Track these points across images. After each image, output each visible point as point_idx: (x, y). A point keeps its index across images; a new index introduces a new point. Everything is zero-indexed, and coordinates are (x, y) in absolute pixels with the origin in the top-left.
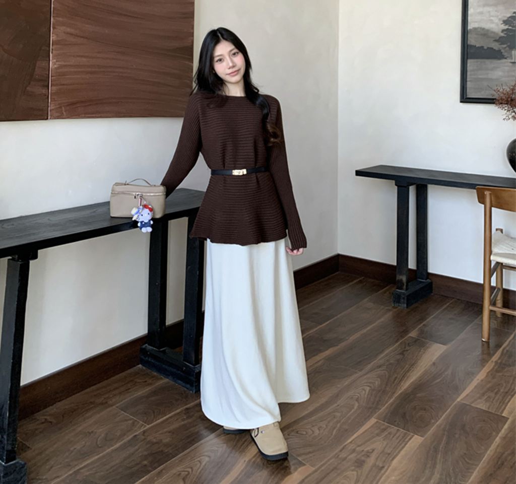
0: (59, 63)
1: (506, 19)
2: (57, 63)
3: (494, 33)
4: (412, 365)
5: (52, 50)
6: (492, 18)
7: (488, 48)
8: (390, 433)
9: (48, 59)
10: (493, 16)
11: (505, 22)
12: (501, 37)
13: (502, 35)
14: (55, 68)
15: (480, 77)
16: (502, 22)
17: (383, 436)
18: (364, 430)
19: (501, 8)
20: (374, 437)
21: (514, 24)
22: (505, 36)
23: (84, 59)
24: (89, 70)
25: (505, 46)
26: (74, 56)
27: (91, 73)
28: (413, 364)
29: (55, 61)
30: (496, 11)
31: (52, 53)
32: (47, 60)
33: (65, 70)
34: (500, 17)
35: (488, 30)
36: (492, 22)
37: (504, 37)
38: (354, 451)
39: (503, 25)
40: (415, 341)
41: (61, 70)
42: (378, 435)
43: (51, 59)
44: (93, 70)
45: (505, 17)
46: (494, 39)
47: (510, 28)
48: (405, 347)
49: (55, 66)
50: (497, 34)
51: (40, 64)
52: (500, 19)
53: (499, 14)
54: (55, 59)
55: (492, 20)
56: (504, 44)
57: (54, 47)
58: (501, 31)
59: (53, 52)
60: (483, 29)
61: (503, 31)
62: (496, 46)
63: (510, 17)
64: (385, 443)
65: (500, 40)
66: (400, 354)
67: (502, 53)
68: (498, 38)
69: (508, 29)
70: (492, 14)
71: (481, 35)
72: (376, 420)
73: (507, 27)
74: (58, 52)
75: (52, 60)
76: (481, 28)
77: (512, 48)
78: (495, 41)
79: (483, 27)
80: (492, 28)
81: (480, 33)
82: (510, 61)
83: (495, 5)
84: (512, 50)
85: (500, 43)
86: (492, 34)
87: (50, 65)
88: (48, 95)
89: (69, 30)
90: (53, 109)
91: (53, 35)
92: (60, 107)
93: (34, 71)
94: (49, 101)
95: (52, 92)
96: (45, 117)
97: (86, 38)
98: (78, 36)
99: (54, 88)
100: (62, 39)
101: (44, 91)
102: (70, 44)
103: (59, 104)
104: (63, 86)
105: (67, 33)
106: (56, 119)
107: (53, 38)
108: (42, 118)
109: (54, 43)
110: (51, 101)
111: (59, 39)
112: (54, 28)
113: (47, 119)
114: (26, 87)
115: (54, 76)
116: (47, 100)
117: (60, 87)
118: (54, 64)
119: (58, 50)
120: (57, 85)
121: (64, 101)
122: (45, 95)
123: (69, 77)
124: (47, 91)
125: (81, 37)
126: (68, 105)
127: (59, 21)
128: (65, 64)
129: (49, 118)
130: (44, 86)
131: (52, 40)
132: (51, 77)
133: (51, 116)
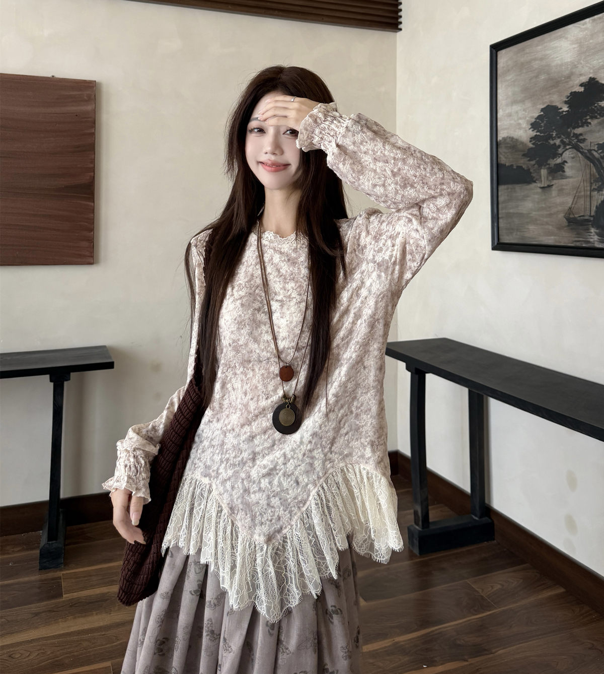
1: (533, 120)
3: (522, 143)
6: (520, 121)
7: (517, 166)
10: (520, 119)
11: (533, 126)
12: (529, 150)
13: (531, 145)
15: (511, 211)
16: (530, 127)
19: (528, 104)
21: (541, 127)
22: (533, 146)
25: (534, 162)
30: (524, 110)
34: (527, 118)
35: (517, 140)
37: (532, 148)
39: (531, 130)
45: (532, 117)
46: (523, 153)
47: (538, 134)
50: (526, 145)
52: (527, 122)
53: (527, 113)
55: (519, 124)
56: (532, 160)
58: (529, 139)
60: (512, 139)
61: (532, 139)
63: (539, 117)
65: (528, 154)
69: (536, 135)
70: (520, 114)
71: (511, 147)
73: (534, 133)
76: (510, 138)
77: (540, 165)
78: (524, 155)
79: (512, 136)
80: (521, 137)
81: (509, 145)
82: (539, 185)
83: (522, 101)
84: (541, 169)
85: (528, 159)
86: (521, 146)
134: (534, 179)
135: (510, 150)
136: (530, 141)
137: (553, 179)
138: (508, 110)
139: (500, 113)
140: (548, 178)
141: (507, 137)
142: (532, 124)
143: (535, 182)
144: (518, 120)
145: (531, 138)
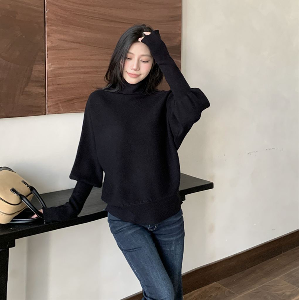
0: (54, 66)
2: (53, 66)
5: (47, 55)
9: (44, 63)
14: (51, 70)
23: (78, 62)
24: (83, 70)
26: (68, 59)
29: (51, 64)
31: (47, 57)
41: (57, 72)
44: (87, 70)
49: (51, 69)
51: (37, 67)
54: (50, 63)
57: (49, 53)
59: (48, 56)
75: (48, 63)
87: (47, 68)
88: (45, 94)
89: (62, 37)
90: (50, 106)
91: (48, 42)
92: (57, 104)
93: (31, 74)
94: (47, 99)
95: (49, 91)
96: (44, 113)
97: (80, 43)
98: (71, 42)
99: (51, 87)
100: (56, 45)
101: (42, 91)
102: (64, 49)
103: (56, 101)
104: (59, 86)
105: (61, 40)
106: (53, 114)
107: (48, 44)
108: (41, 113)
109: (49, 49)
110: (48, 99)
111: (53, 45)
112: (48, 36)
113: (46, 114)
114: (24, 88)
115: (49, 78)
116: (44, 98)
117: (56, 86)
118: (50, 67)
119: (52, 55)
120: (53, 85)
121: (60, 98)
122: (42, 94)
123: (64, 77)
124: (44, 90)
125: (74, 43)
126: (65, 102)
127: (52, 29)
128: (61, 66)
129: (47, 113)
130: (42, 86)
131: (47, 46)
132: (48, 78)
133: (49, 111)
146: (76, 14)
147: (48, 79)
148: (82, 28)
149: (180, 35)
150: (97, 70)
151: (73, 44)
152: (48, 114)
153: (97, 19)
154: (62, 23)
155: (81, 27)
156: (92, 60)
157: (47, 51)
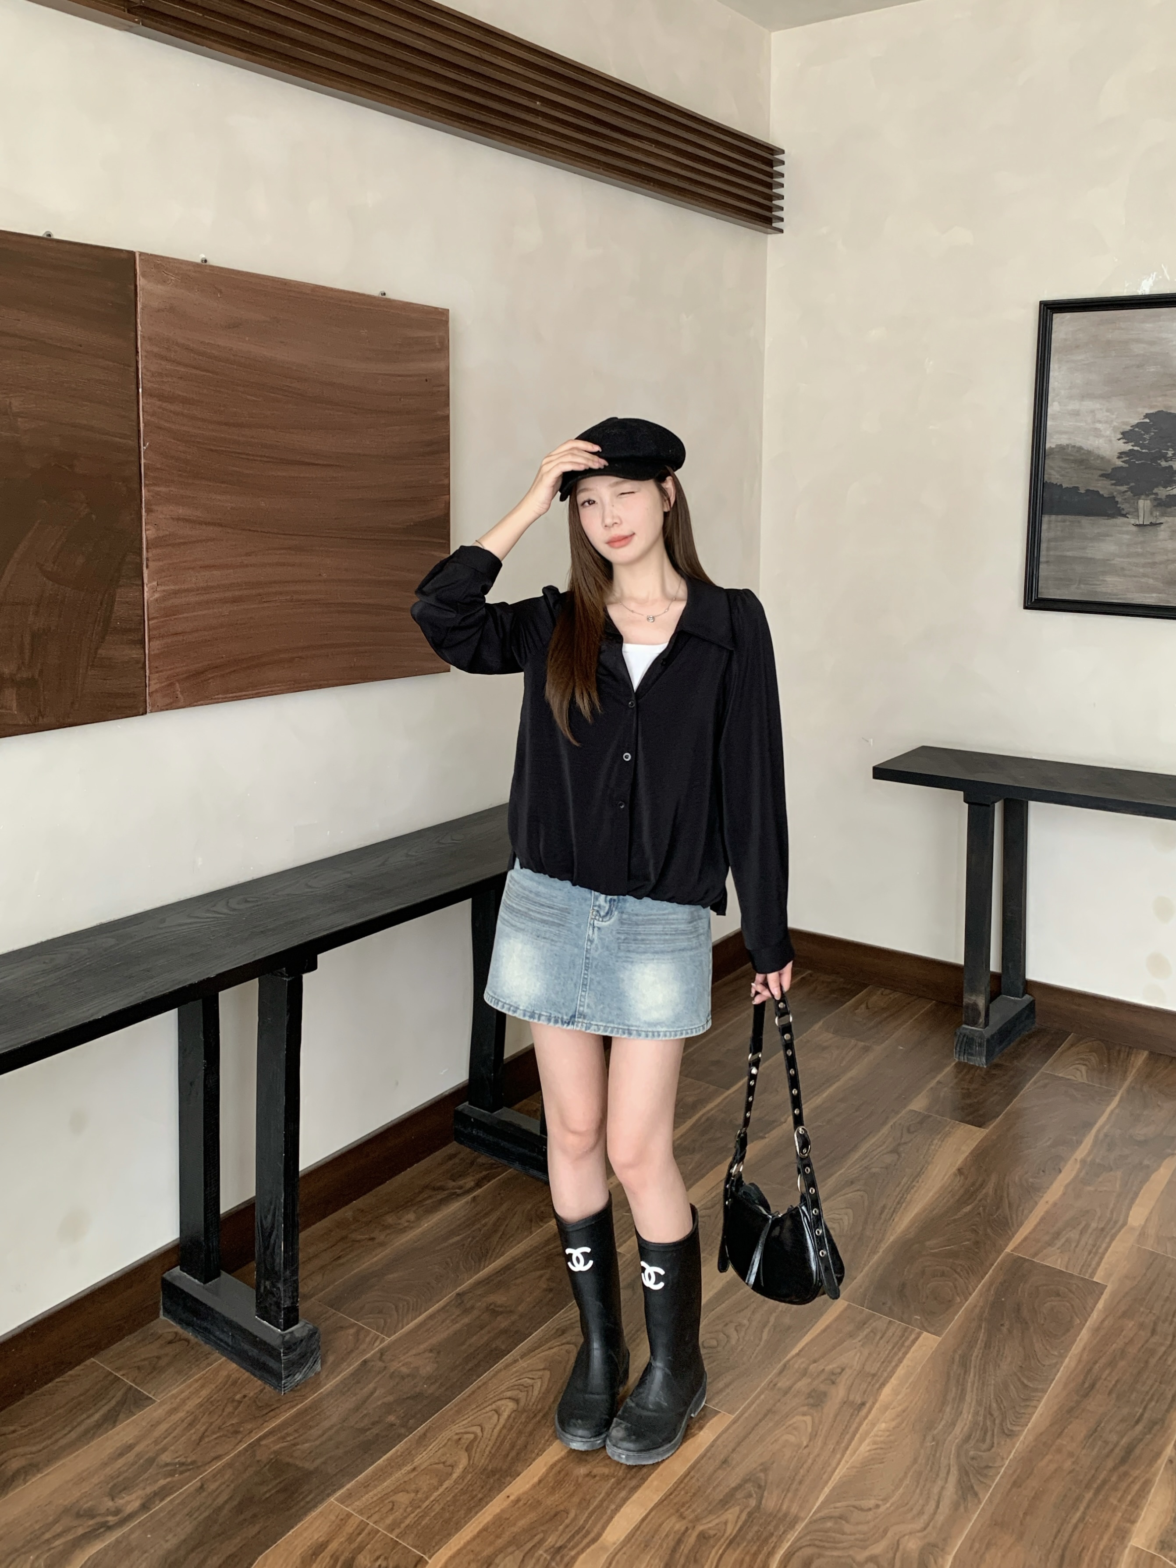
0: (163, 588)
1: (1128, 428)
2: (159, 589)
3: (1102, 458)
4: (916, 1177)
5: (147, 559)
6: (1099, 426)
7: (1088, 491)
8: (874, 1331)
9: (140, 583)
10: (1100, 422)
11: (1126, 436)
12: (1117, 469)
13: (1119, 463)
14: (156, 599)
16: (1120, 436)
17: (859, 1338)
18: (823, 1327)
19: (1118, 403)
20: (842, 1341)
21: (1144, 439)
22: (1126, 465)
23: (216, 573)
24: (229, 594)
25: (1124, 488)
26: (193, 568)
27: (235, 600)
28: (918, 1175)
29: (155, 583)
30: (1108, 410)
31: (147, 567)
32: (137, 585)
33: (176, 601)
34: (1115, 424)
35: (1089, 452)
36: (1097, 433)
37: (1122, 467)
38: (804, 1373)
39: (1122, 441)
40: (921, 1123)
41: (169, 603)
42: (851, 1335)
43: (146, 581)
44: (237, 593)
45: (1126, 424)
46: (1101, 473)
47: (1136, 448)
48: (901, 1137)
49: (157, 595)
50: (1109, 461)
51: (123, 594)
52: (1115, 429)
53: (1114, 416)
54: (154, 580)
55: (1096, 429)
56: (1122, 485)
57: (150, 555)
58: (1117, 455)
59: (150, 564)
60: (1080, 448)
61: (1121, 455)
62: (1104, 487)
63: (1138, 425)
64: (866, 1352)
65: (1114, 475)
66: (891, 1152)
67: (1117, 502)
68: (1110, 471)
69: (1131, 451)
70: (1099, 416)
71: (1075, 461)
72: (846, 1303)
73: (1129, 447)
74: (161, 563)
75: (149, 582)
76: (1074, 447)
77: (1138, 493)
78: (1102, 475)
79: (1078, 444)
80: (1098, 448)
81: (1072, 458)
82: (1133, 521)
83: (1105, 397)
84: (1139, 499)
85: (1113, 482)
86: (1099, 462)
87: (146, 594)
88: (143, 660)
89: (181, 511)
90: (156, 691)
91: (148, 527)
92: (171, 685)
93: (111, 612)
94: (147, 674)
95: (152, 653)
96: (141, 710)
97: (220, 525)
98: (201, 523)
99: (156, 644)
100: (168, 533)
101: (135, 653)
102: (184, 543)
103: (168, 678)
104: (175, 638)
105: (178, 519)
106: (162, 710)
107: (147, 533)
108: (135, 712)
109: (150, 545)
110: (150, 673)
111: (161, 534)
112: (149, 511)
113: (145, 713)
114: (97, 649)
115: (153, 618)
116: (142, 672)
117: (169, 640)
118: (154, 590)
119: (159, 560)
120: (162, 636)
121: (177, 670)
122: (138, 662)
123: (185, 615)
124: (142, 651)
125: (208, 524)
126: (187, 678)
127: (158, 493)
128: (177, 587)
129: (148, 710)
130: (134, 642)
131: (147, 538)
132: (148, 620)
133: (153, 705)
134: (1124, 512)
135: (1073, 465)
136: (1119, 458)
137: (1163, 515)
138: (1074, 405)
139: (1053, 408)
140: (1151, 513)
141: (1068, 445)
142: (1123, 433)
143: (1125, 516)
144: (1094, 422)
145: (1121, 453)
146: (212, 450)
147: (151, 622)
148: (223, 485)
149: (446, 489)
150: (261, 591)
151: (204, 527)
152: (151, 712)
153: (259, 459)
154: (180, 476)
155: (223, 482)
156: (247, 566)
157: (147, 552)
